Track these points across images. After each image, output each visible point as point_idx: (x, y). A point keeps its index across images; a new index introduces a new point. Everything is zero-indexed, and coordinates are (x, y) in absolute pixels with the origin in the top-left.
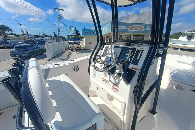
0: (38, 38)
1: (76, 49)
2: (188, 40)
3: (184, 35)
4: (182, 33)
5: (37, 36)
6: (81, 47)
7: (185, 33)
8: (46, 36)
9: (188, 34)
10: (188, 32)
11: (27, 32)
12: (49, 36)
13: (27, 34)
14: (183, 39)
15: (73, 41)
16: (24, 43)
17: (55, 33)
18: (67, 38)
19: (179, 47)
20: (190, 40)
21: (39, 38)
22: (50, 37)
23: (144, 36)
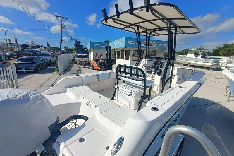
0: (26, 48)
1: (85, 63)
2: (195, 57)
3: (192, 52)
4: (190, 50)
5: (25, 46)
6: (89, 61)
7: (193, 50)
8: (38, 47)
9: (195, 51)
10: (195, 49)
11: (16, 41)
12: (42, 47)
13: (16, 43)
14: (191, 55)
15: (82, 55)
16: (14, 54)
17: (48, 43)
18: (64, 50)
19: (188, 64)
20: (197, 57)
21: (29, 48)
22: (44, 48)
23: (156, 52)
